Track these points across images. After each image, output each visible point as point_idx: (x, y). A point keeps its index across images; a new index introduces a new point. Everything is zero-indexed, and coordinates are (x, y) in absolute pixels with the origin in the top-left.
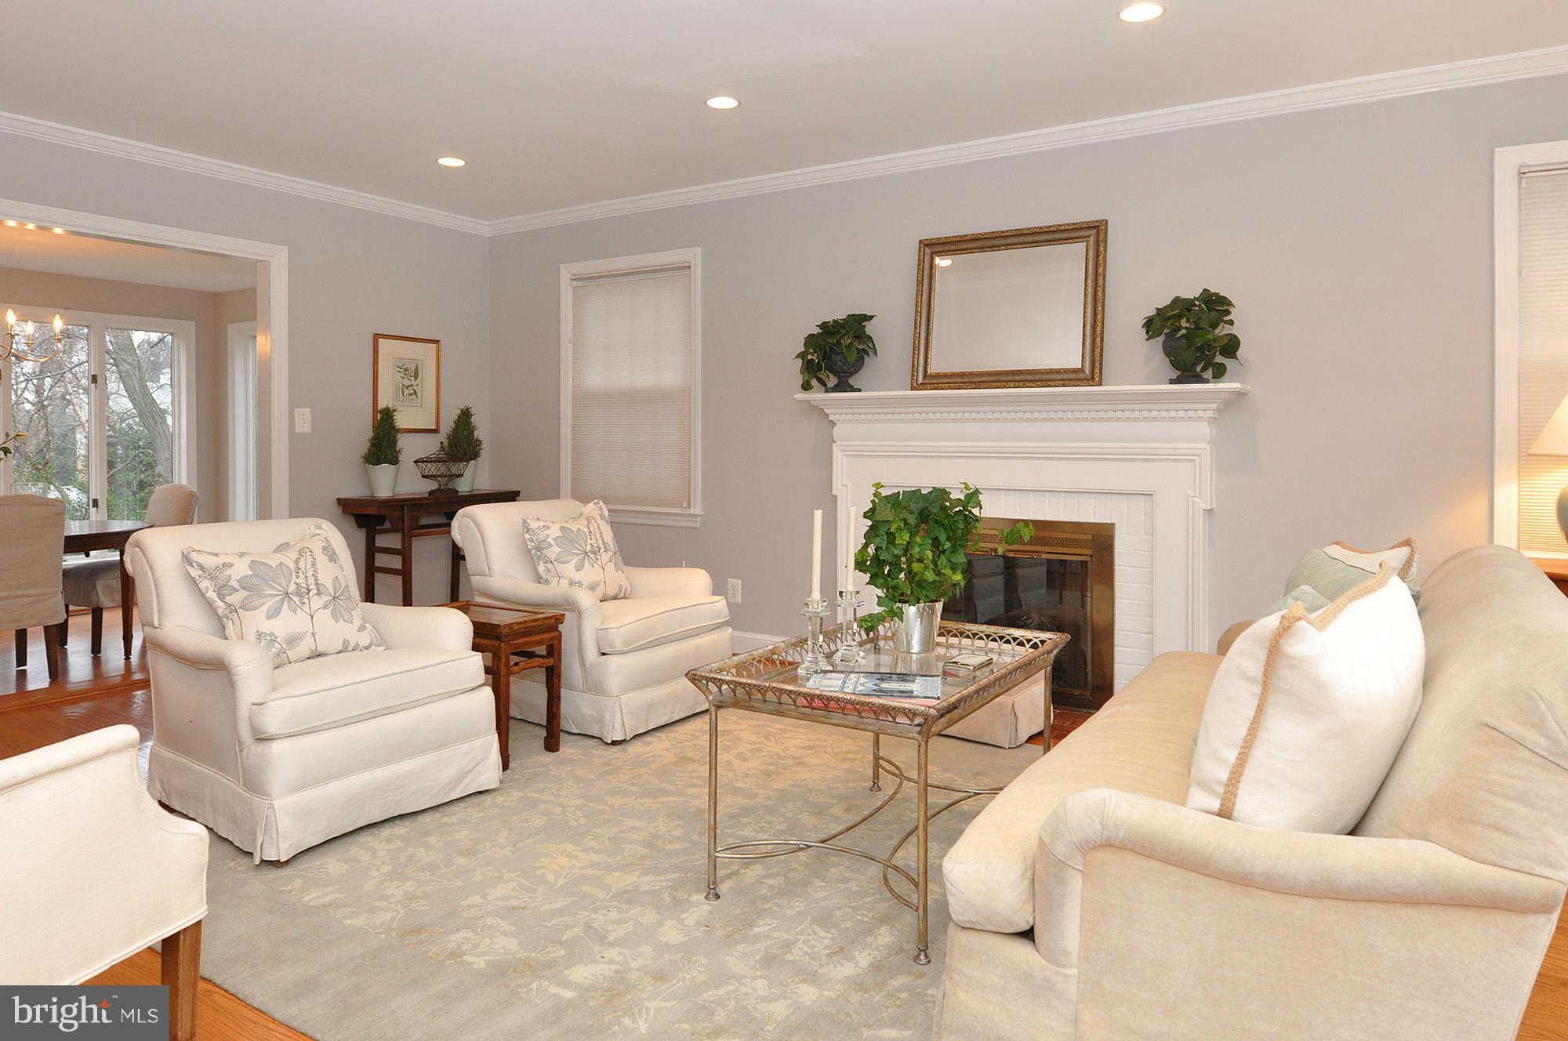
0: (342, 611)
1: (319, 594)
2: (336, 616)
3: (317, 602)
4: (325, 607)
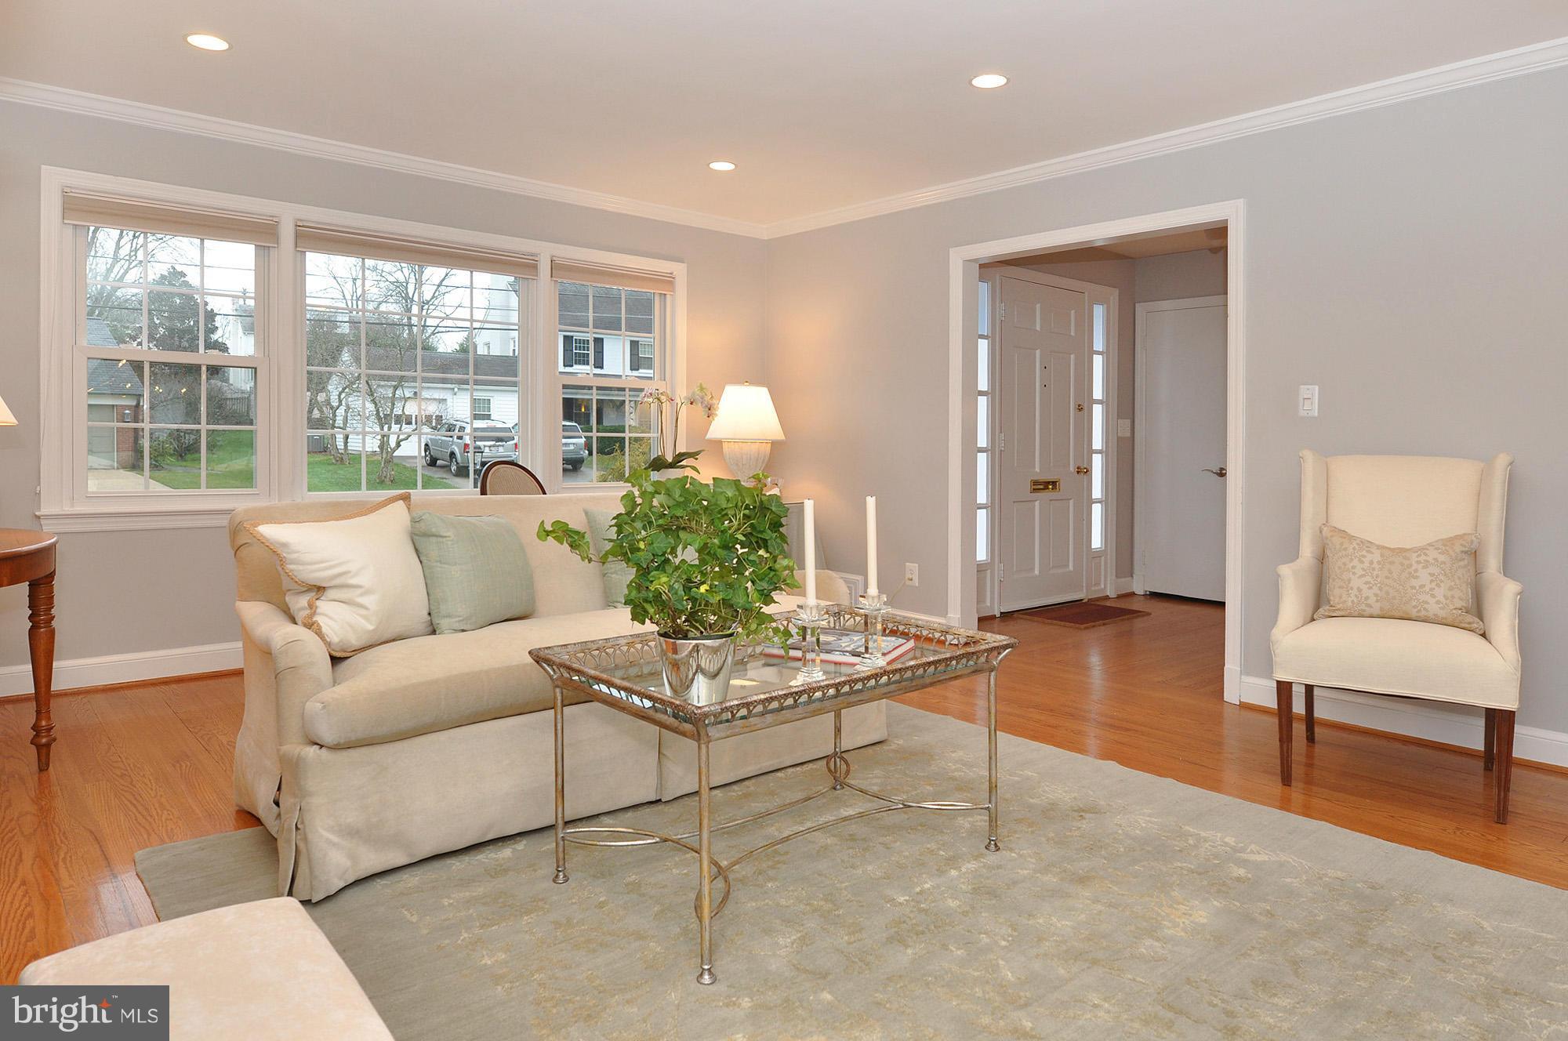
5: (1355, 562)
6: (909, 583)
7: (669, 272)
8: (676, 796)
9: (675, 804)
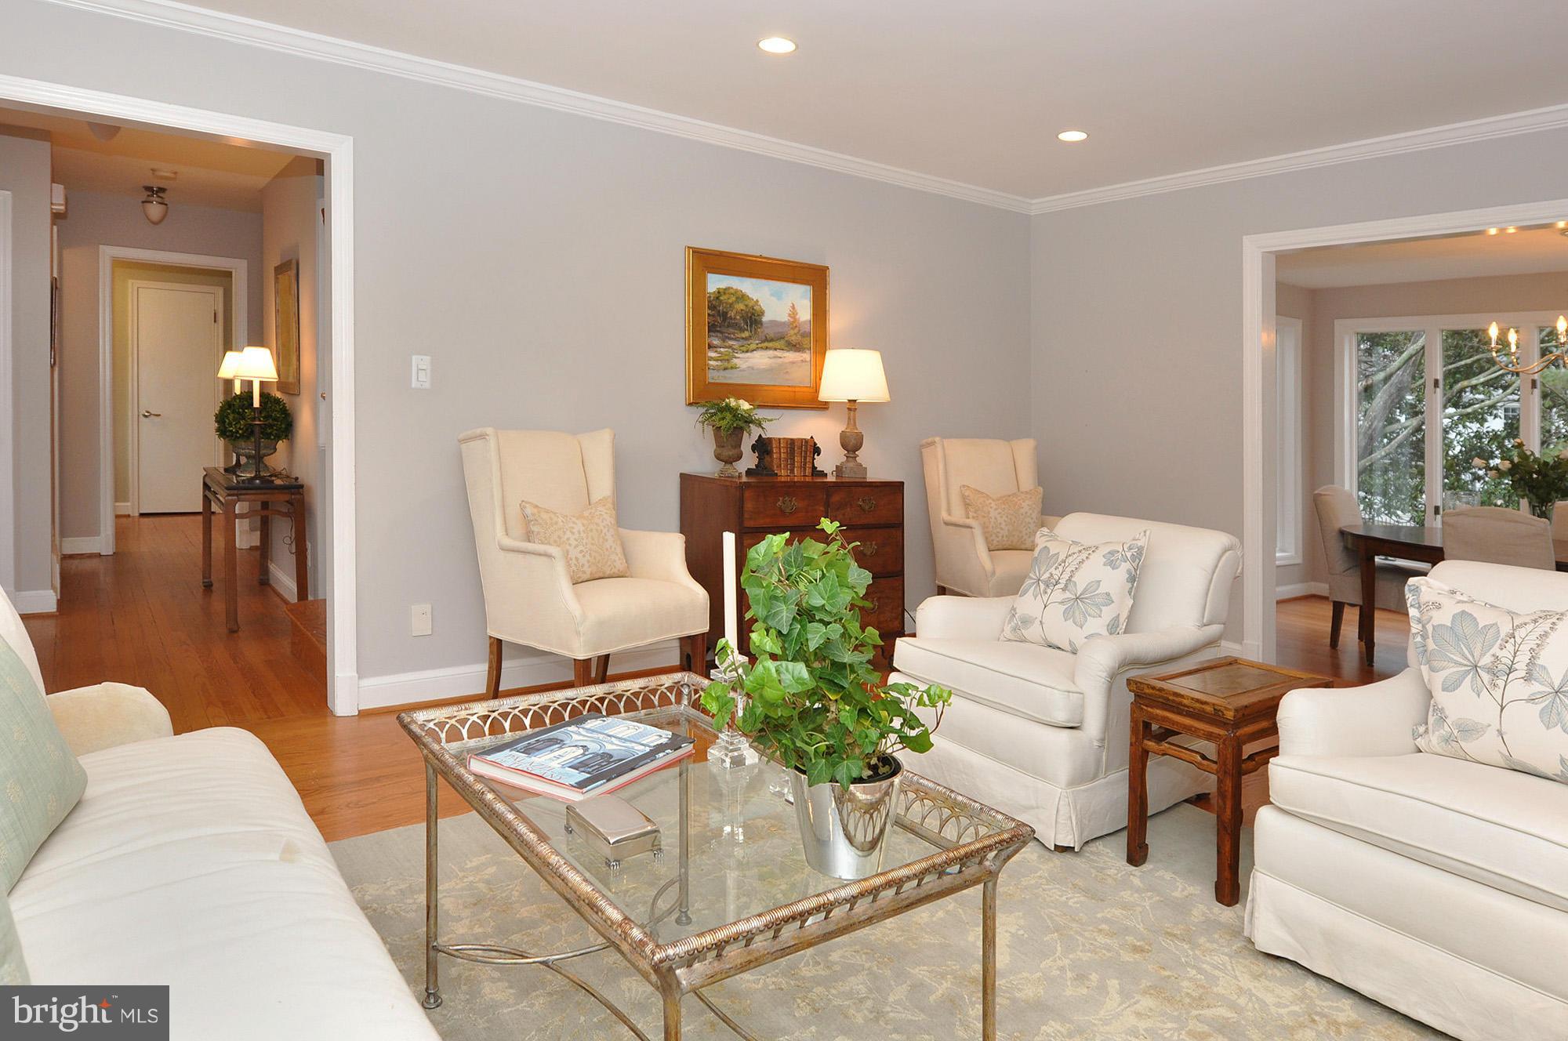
0: (1077, 613)
1: (1064, 590)
2: (1067, 614)
3: (1057, 595)
4: (1061, 603)
5: (568, 534)
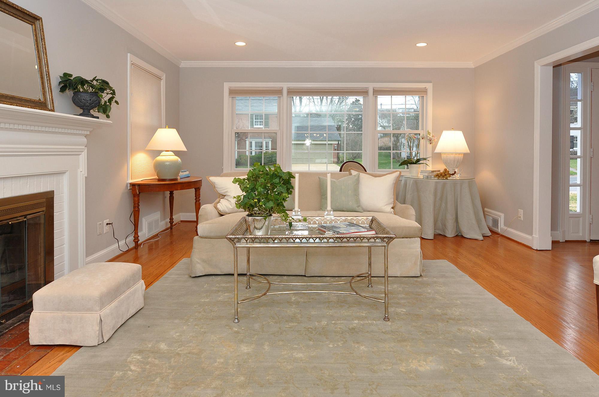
6: (519, 218)
7: (424, 87)
8: (311, 276)
9: (309, 278)
